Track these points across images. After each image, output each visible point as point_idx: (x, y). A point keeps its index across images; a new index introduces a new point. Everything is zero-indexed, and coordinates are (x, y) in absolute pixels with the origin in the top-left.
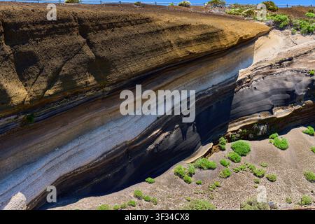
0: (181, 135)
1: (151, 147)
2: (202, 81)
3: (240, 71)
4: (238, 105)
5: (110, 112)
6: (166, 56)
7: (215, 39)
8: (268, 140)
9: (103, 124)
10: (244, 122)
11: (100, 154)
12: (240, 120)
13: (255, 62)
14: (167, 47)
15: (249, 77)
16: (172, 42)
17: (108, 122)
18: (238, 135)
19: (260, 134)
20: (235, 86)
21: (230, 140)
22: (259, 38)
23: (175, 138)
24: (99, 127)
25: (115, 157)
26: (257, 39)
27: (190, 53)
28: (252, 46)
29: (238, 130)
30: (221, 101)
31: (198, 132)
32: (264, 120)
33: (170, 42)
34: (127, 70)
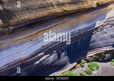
0: (57, 57)
1: (37, 62)
2: (73, 27)
3: (97, 22)
4: (94, 41)
5: (12, 41)
6: (49, 11)
7: (80, 3)
8: (110, 63)
9: (8, 48)
10: (97, 52)
11: (4, 64)
12: (94, 50)
13: (107, 18)
14: (50, 6)
15: (102, 26)
16: (53, 3)
17: (11, 47)
18: (93, 59)
19: (106, 59)
20: (93, 31)
21: (88, 61)
22: (111, 5)
23: (53, 58)
24: (5, 49)
25: (14, 66)
26: (110, 5)
27: (65, 10)
28: (106, 8)
29: (93, 56)
30: (84, 39)
31: (68, 56)
32: (109, 51)
33: (52, 3)
34: (23, 18)
